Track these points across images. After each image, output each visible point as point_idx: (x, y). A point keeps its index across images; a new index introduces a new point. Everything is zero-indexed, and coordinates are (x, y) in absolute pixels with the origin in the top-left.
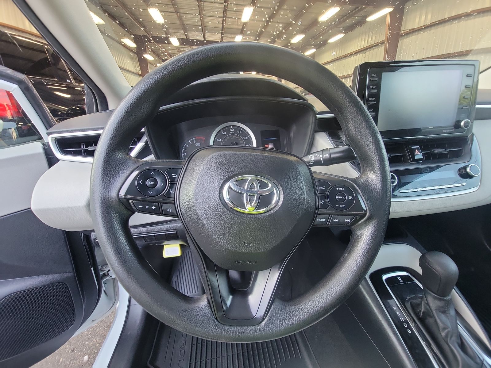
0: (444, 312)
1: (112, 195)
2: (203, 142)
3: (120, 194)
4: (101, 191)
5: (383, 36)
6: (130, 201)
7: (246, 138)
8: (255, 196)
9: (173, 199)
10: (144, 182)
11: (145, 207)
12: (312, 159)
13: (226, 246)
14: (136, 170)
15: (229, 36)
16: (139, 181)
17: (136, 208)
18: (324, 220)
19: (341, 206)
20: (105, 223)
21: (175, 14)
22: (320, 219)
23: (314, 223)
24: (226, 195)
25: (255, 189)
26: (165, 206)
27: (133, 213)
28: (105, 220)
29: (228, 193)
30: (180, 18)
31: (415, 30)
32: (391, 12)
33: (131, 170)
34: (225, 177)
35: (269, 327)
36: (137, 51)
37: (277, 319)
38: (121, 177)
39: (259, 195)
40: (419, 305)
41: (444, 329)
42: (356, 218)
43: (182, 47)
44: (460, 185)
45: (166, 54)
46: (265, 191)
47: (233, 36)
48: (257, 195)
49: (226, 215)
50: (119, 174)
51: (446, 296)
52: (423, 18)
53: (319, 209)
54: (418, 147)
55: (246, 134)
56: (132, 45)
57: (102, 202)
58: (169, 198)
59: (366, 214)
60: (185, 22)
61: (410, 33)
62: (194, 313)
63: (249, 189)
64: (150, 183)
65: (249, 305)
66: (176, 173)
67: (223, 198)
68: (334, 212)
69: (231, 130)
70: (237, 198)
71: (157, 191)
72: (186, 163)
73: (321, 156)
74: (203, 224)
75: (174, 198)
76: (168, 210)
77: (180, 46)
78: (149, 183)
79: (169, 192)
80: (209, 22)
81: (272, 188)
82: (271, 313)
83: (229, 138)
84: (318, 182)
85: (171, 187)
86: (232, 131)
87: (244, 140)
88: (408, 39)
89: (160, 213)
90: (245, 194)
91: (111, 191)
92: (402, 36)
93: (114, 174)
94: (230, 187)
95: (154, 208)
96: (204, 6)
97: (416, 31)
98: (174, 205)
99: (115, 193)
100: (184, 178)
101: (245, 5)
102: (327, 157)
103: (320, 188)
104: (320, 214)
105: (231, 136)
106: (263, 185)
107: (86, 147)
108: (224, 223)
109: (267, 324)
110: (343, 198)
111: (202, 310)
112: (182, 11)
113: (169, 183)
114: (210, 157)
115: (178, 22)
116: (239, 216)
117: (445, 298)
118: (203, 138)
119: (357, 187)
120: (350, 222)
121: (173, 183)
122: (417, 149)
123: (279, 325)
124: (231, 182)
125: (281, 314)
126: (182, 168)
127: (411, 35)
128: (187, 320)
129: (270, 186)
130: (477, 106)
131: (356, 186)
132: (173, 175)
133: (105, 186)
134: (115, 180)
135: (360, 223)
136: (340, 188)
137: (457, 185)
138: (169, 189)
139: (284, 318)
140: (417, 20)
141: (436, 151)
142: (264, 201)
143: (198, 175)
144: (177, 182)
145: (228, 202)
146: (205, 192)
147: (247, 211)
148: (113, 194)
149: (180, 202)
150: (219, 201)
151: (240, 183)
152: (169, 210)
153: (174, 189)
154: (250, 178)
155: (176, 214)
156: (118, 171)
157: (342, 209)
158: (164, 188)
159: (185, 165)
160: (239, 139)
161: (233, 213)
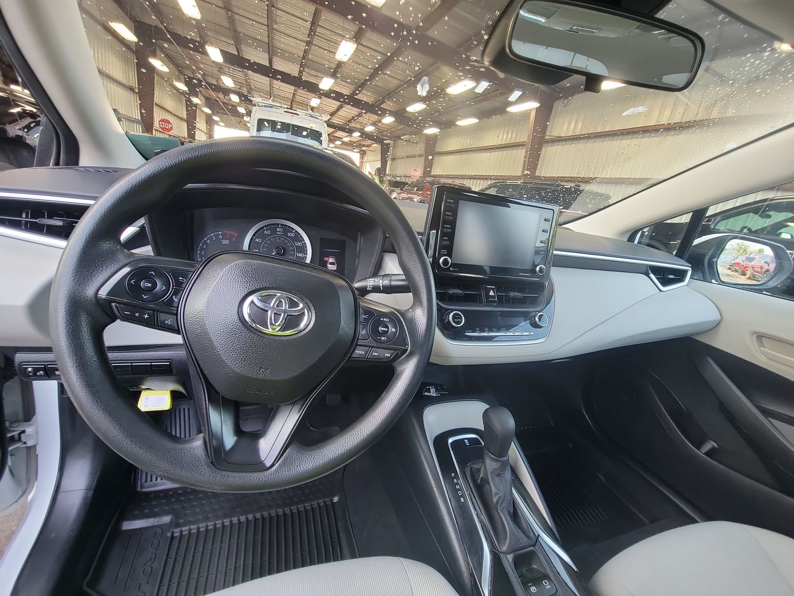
0: (499, 475)
1: (87, 293)
2: (234, 239)
3: (99, 293)
4: (71, 286)
5: (524, 135)
6: (113, 304)
7: (299, 244)
8: (281, 315)
9: (176, 309)
10: (138, 283)
11: (133, 314)
12: (370, 284)
13: (237, 370)
14: (128, 266)
15: (313, 72)
16: (130, 280)
17: (120, 314)
18: (363, 353)
19: (383, 338)
20: (70, 328)
21: (223, 12)
22: (359, 352)
23: (351, 354)
24: (246, 310)
25: (282, 307)
26: (162, 316)
27: (113, 321)
28: (70, 324)
29: (249, 308)
30: (231, 21)
31: (562, 138)
32: (537, 108)
33: (121, 264)
34: (249, 289)
35: (279, 473)
36: (136, 49)
37: (291, 464)
38: (104, 272)
39: (286, 315)
40: (479, 470)
41: (496, 494)
42: (397, 353)
43: (227, 65)
44: (527, 334)
45: (194, 68)
46: (295, 311)
47: (319, 74)
48: (284, 314)
49: (243, 333)
50: (102, 267)
51: (502, 457)
52: (572, 126)
53: (358, 339)
54: (494, 287)
55: (299, 238)
56: (129, 36)
57: (71, 300)
58: (170, 307)
59: (407, 350)
60: (239, 29)
61: (555, 141)
62: (183, 453)
63: (275, 307)
64: (147, 285)
65: (258, 448)
66: (185, 276)
67: (242, 313)
68: (374, 344)
69: (278, 229)
70: (260, 315)
71: (155, 295)
72: (201, 267)
73: (381, 281)
74: (211, 341)
75: (178, 308)
76: (166, 322)
77: (223, 64)
78: (144, 284)
79: (171, 300)
80: (281, 41)
81: (303, 309)
82: (285, 457)
83: (274, 240)
84: (363, 310)
85: (176, 293)
86: (280, 232)
87: (296, 246)
88: (552, 147)
89: (155, 325)
90: (269, 312)
91: (87, 288)
92: (548, 142)
93: (95, 267)
94: (252, 302)
95: (146, 316)
96: (276, 15)
97: (562, 140)
98: (175, 316)
99: (92, 291)
100: (195, 284)
101: (343, 37)
102: (387, 284)
103: (363, 316)
104: (360, 345)
105: (278, 238)
106: (293, 304)
107: (31, 218)
108: (239, 342)
109: (277, 470)
110: (386, 329)
111: (194, 451)
112: (235, 10)
113: (173, 288)
114: (233, 264)
115: (226, 24)
116: (258, 335)
117: (501, 459)
118: (234, 234)
119: (402, 320)
120: (391, 356)
121: (179, 288)
122: (493, 289)
123: (292, 470)
124: (255, 296)
125: (297, 458)
126: (194, 272)
127: (557, 143)
128: (172, 461)
129: (301, 306)
130: (555, 252)
131: (401, 318)
132: (181, 278)
133: (78, 280)
134: (94, 274)
135: (402, 359)
136: (384, 319)
137: (524, 334)
138: (173, 295)
139: (300, 462)
140: (566, 126)
141: (512, 294)
142: (292, 321)
143: (215, 283)
144: (185, 288)
145: (247, 318)
146: (221, 304)
147: (270, 331)
148: (90, 292)
149: (185, 313)
150: (237, 316)
151: (266, 299)
152: (168, 322)
153: (179, 296)
154: (279, 295)
155: (176, 328)
156: (101, 264)
157: (384, 342)
158: (166, 293)
159: (199, 269)
160: (289, 244)
161: (251, 332)
